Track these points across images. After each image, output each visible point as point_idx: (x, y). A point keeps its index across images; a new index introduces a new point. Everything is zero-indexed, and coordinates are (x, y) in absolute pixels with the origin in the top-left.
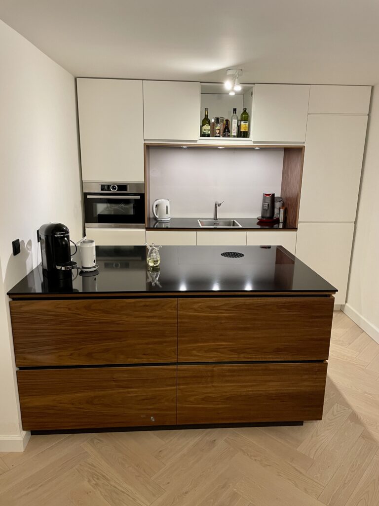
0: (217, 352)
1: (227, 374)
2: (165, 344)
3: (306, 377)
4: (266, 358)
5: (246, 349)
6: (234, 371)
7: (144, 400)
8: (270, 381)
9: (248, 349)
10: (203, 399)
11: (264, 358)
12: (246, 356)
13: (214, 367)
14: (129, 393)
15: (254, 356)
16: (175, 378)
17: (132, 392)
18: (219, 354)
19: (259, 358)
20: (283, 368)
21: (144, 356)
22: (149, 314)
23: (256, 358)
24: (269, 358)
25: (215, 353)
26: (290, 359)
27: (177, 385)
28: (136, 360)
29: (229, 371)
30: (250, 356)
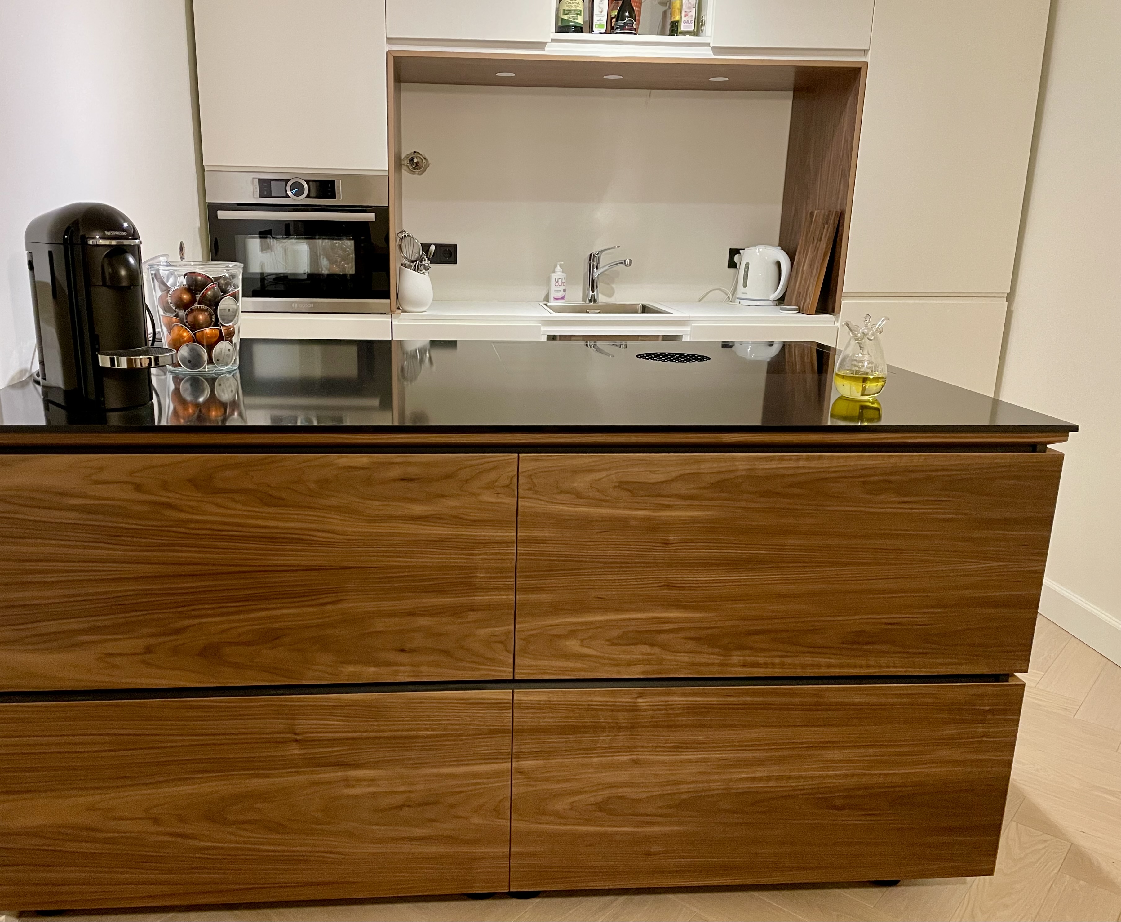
0: (652, 645)
1: (683, 719)
2: (473, 616)
3: (951, 730)
4: (819, 666)
5: (750, 633)
6: (707, 709)
7: (400, 807)
8: (827, 745)
9: (756, 633)
10: (600, 807)
11: (812, 666)
12: (749, 659)
13: (641, 695)
14: (348, 783)
15: (777, 660)
16: (504, 731)
17: (359, 780)
18: (656, 650)
19: (795, 666)
20: (873, 699)
21: (402, 658)
22: (418, 509)
23: (783, 665)
24: (829, 666)
25: (645, 649)
26: (900, 671)
27: (513, 756)
28: (372, 669)
29: (692, 709)
30: (761, 660)
